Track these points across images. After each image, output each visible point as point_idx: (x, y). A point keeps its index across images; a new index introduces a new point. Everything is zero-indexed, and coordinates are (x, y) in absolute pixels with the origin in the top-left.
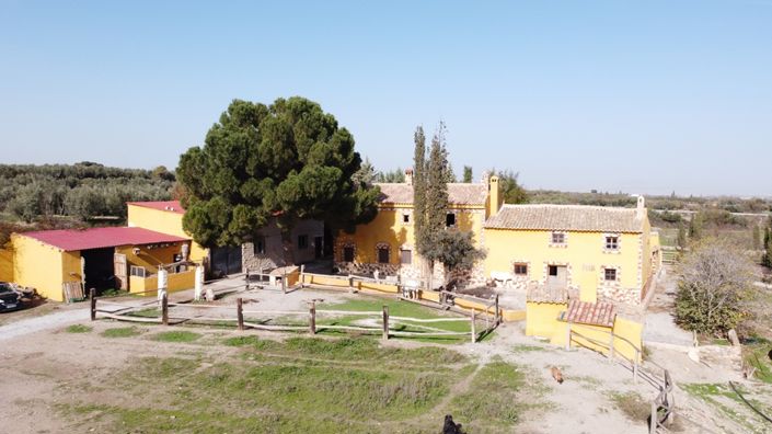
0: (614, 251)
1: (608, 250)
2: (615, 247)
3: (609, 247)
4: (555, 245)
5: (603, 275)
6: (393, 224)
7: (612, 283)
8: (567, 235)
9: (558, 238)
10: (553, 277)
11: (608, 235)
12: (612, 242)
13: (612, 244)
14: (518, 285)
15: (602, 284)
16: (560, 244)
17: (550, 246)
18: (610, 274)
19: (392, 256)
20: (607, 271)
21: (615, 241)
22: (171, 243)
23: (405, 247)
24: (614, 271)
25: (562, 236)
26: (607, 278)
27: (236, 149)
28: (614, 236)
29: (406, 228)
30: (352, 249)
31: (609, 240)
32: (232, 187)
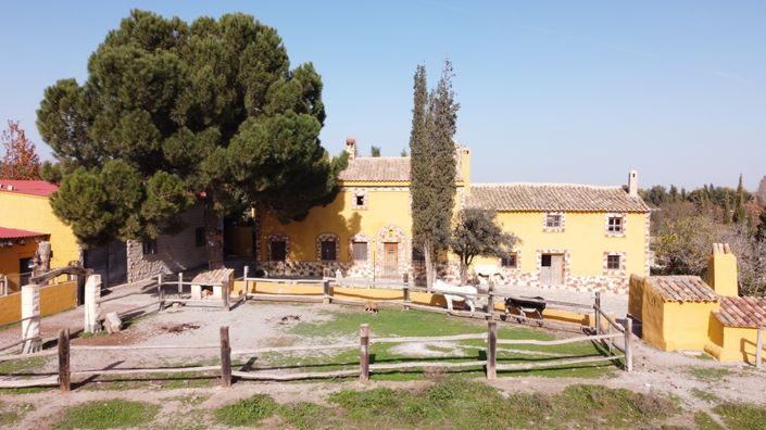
0: (618, 235)
1: (610, 234)
2: (618, 229)
3: (611, 229)
4: (550, 229)
5: (606, 263)
6: (342, 209)
7: (617, 272)
8: (564, 217)
9: (554, 222)
10: (546, 268)
11: (612, 215)
12: (616, 224)
13: (614, 225)
14: (506, 280)
15: (604, 274)
16: (556, 228)
17: (545, 231)
18: (613, 262)
19: (341, 252)
20: (610, 258)
21: (618, 221)
22: (17, 241)
23: (358, 238)
24: (616, 258)
25: (557, 218)
26: (610, 266)
27: (159, 78)
28: (619, 215)
29: (360, 213)
30: (283, 244)
31: (611, 222)
32: (149, 140)
